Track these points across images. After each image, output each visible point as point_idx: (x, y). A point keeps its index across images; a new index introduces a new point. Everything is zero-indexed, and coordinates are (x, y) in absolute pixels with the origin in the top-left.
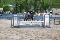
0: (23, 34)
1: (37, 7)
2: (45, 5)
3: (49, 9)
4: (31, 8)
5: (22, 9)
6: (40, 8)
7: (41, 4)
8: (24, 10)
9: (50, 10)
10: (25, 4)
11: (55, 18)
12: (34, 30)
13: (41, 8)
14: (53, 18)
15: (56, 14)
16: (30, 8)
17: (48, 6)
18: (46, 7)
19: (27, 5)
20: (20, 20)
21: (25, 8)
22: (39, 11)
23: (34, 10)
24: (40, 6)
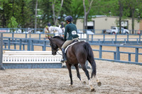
0: (14, 87)
1: (52, 11)
2: (72, 5)
3: (85, 17)
4: (34, 13)
5: (8, 18)
6: (59, 14)
7: (61, 5)
8: (13, 20)
9: (87, 21)
10: (18, 4)
11: (103, 42)
12: (44, 77)
13: (62, 16)
14: (98, 42)
15: (104, 32)
16: (30, 13)
17: (82, 10)
18: (76, 13)
19: (23, 5)
20: (4, 47)
21: (18, 13)
22: (56, 22)
23: (43, 19)
24: (61, 8)
